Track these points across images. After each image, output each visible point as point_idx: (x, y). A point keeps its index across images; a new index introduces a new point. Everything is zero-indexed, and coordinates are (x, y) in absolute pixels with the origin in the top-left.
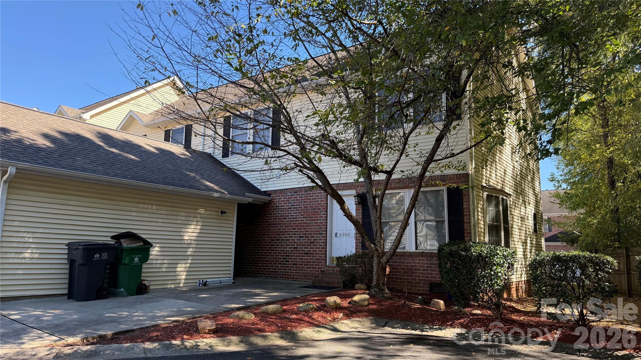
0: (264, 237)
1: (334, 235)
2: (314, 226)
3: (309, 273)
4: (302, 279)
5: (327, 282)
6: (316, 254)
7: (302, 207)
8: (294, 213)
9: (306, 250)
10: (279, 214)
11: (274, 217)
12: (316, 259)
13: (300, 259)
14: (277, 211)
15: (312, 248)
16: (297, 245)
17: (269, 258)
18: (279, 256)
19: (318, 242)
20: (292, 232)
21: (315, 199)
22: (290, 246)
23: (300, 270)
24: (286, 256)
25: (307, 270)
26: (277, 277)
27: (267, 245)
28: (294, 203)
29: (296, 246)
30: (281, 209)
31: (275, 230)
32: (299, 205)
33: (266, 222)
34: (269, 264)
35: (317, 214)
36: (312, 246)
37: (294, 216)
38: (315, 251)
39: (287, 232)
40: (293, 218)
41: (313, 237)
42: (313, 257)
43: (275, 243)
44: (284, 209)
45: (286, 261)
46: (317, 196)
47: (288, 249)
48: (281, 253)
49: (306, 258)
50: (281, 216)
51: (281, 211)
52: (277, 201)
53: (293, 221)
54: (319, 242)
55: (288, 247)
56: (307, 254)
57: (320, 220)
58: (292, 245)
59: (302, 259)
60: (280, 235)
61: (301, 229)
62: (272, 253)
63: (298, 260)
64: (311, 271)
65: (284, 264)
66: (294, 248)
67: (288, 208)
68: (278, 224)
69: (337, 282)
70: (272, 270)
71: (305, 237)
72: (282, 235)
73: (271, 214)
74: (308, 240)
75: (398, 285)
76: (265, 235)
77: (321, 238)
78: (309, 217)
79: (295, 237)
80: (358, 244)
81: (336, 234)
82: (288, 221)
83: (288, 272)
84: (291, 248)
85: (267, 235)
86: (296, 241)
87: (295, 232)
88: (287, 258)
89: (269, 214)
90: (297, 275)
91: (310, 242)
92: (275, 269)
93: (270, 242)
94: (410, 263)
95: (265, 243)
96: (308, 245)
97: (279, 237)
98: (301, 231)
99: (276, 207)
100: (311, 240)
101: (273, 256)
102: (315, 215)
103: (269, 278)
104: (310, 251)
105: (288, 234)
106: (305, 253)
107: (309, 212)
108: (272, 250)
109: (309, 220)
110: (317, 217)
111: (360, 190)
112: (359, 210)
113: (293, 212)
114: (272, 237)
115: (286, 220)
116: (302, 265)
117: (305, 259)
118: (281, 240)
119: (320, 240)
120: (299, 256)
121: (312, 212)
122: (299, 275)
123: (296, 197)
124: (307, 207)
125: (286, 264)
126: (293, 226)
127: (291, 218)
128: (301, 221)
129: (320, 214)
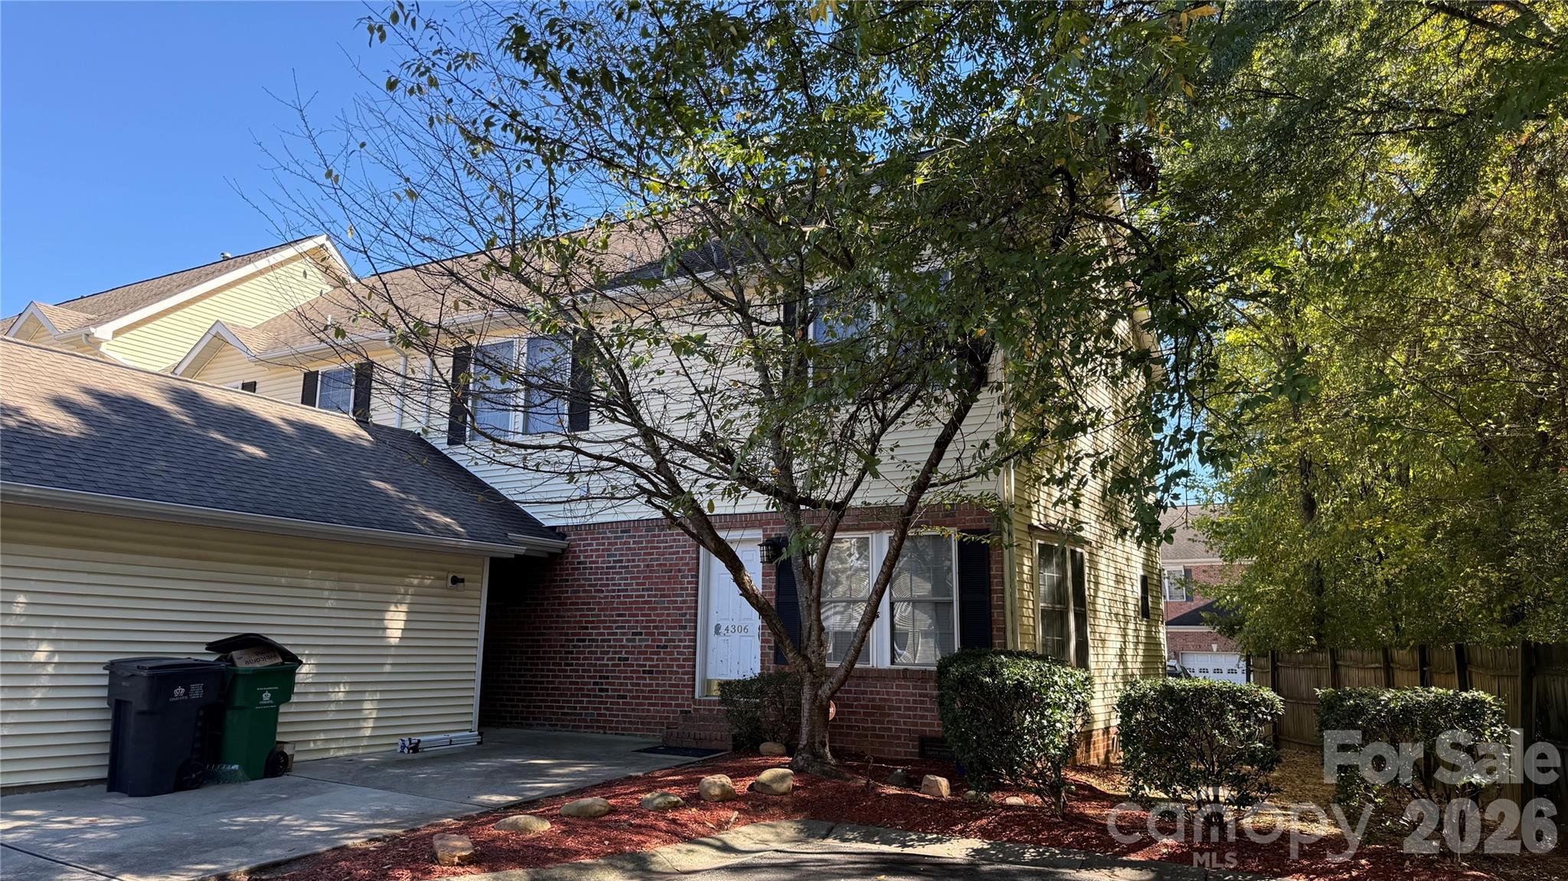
0: (549, 634)
1: (712, 630)
2: (668, 608)
3: (653, 717)
4: (637, 729)
5: (697, 737)
6: (671, 672)
7: (639, 566)
8: (621, 579)
9: (648, 663)
10: (586, 580)
11: (573, 586)
12: (671, 685)
13: (632, 684)
14: (581, 574)
15: (662, 660)
16: (626, 652)
17: (560, 683)
18: (583, 677)
19: (676, 647)
20: (615, 622)
21: (671, 547)
22: (610, 655)
23: (633, 710)
24: (600, 677)
25: (649, 711)
26: (580, 727)
27: (555, 653)
28: (621, 555)
29: (624, 655)
30: (591, 568)
31: (576, 616)
32: (634, 561)
33: (555, 598)
34: (561, 695)
35: (675, 583)
36: (662, 656)
37: (620, 585)
38: (669, 666)
39: (605, 622)
40: (619, 591)
41: (665, 634)
42: (664, 679)
43: (574, 646)
44: (597, 568)
45: (601, 690)
46: (675, 540)
47: (605, 662)
48: (590, 671)
49: (648, 681)
50: (590, 585)
51: (590, 574)
52: (580, 551)
53: (619, 597)
54: (679, 646)
55: (606, 657)
56: (651, 672)
57: (682, 595)
58: (615, 653)
59: (638, 685)
60: (587, 628)
61: (637, 615)
62: (566, 671)
63: (629, 687)
64: (659, 712)
65: (595, 696)
66: (620, 659)
67: (607, 568)
68: (584, 604)
69: (719, 738)
70: (566, 711)
71: (647, 634)
72: (592, 628)
73: (567, 580)
74: (653, 640)
75: (853, 742)
76: (551, 628)
77: (682, 637)
78: (656, 589)
79: (623, 634)
80: (767, 650)
81: (718, 628)
82: (606, 597)
83: (605, 715)
84: (613, 659)
85: (557, 628)
86: (624, 643)
87: (623, 622)
88: (602, 684)
89: (561, 581)
90: (625, 722)
91: (658, 647)
92: (575, 708)
93: (562, 646)
94: (878, 693)
95: (549, 646)
96: (652, 653)
97: (584, 634)
98: (637, 621)
99: (579, 563)
100: (661, 640)
101: (569, 677)
102: (670, 583)
103: (558, 728)
104: (657, 666)
105: (605, 628)
106: (644, 672)
107: (656, 577)
108: (567, 665)
109: (655, 596)
110: (674, 589)
111: (773, 529)
112: (770, 574)
113: (617, 577)
114: (567, 634)
115: (602, 595)
116: (638, 697)
117: (645, 685)
118: (589, 640)
119: (680, 640)
120: (631, 678)
121: (664, 577)
122: (630, 723)
123: (625, 543)
124: (653, 566)
125: (601, 697)
126: (618, 609)
127: (614, 591)
128: (637, 597)
129: (681, 583)
